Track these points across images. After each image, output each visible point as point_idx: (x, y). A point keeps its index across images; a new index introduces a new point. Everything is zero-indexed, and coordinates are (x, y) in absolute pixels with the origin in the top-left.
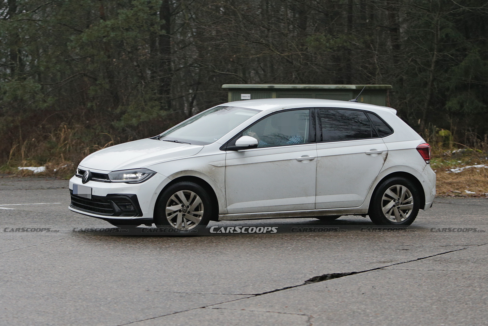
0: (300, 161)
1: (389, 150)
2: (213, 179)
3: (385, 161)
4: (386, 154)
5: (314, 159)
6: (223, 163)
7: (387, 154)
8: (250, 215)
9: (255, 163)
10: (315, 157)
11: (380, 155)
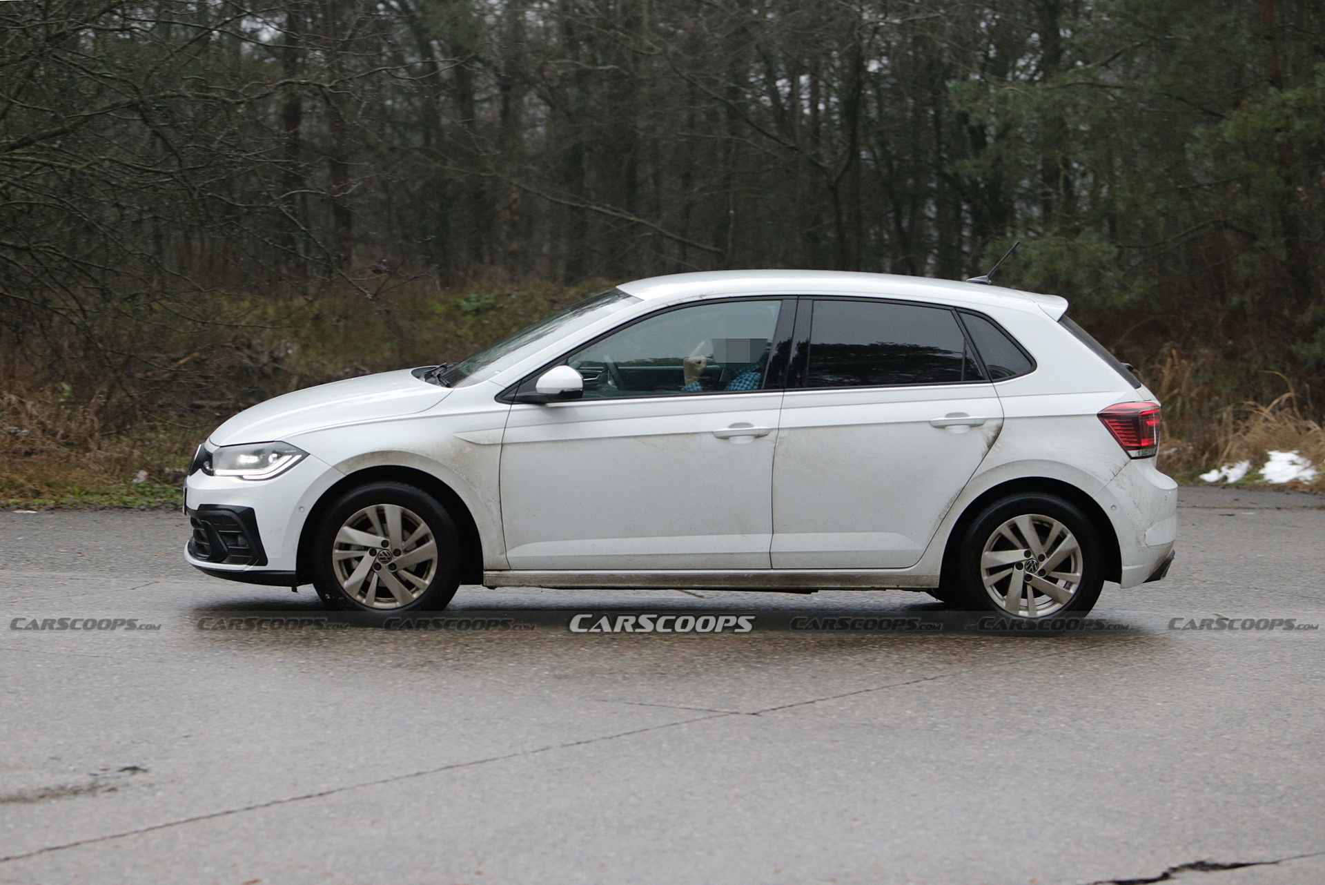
0: (726, 438)
1: (1008, 418)
2: (464, 478)
3: (990, 446)
4: (996, 428)
5: (766, 435)
6: (496, 436)
7: (1000, 429)
8: (575, 575)
9: (590, 439)
10: (772, 429)
11: (975, 429)
